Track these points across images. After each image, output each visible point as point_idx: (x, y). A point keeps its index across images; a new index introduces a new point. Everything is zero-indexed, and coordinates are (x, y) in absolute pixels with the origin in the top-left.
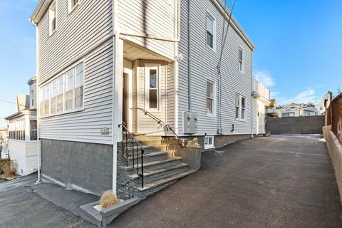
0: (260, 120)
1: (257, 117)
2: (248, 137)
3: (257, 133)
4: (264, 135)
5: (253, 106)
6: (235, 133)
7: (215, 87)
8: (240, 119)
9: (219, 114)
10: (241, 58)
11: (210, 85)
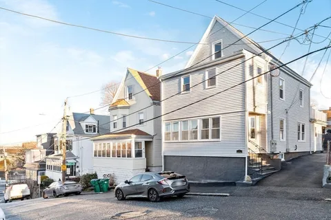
0: (318, 139)
1: (315, 138)
2: (307, 154)
3: (315, 150)
4: (322, 152)
5: (312, 129)
6: (297, 151)
7: (285, 122)
8: (301, 140)
9: (287, 139)
10: (301, 96)
11: (282, 122)
